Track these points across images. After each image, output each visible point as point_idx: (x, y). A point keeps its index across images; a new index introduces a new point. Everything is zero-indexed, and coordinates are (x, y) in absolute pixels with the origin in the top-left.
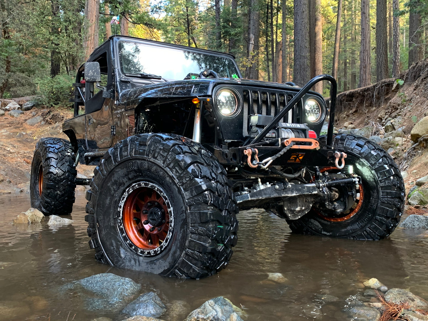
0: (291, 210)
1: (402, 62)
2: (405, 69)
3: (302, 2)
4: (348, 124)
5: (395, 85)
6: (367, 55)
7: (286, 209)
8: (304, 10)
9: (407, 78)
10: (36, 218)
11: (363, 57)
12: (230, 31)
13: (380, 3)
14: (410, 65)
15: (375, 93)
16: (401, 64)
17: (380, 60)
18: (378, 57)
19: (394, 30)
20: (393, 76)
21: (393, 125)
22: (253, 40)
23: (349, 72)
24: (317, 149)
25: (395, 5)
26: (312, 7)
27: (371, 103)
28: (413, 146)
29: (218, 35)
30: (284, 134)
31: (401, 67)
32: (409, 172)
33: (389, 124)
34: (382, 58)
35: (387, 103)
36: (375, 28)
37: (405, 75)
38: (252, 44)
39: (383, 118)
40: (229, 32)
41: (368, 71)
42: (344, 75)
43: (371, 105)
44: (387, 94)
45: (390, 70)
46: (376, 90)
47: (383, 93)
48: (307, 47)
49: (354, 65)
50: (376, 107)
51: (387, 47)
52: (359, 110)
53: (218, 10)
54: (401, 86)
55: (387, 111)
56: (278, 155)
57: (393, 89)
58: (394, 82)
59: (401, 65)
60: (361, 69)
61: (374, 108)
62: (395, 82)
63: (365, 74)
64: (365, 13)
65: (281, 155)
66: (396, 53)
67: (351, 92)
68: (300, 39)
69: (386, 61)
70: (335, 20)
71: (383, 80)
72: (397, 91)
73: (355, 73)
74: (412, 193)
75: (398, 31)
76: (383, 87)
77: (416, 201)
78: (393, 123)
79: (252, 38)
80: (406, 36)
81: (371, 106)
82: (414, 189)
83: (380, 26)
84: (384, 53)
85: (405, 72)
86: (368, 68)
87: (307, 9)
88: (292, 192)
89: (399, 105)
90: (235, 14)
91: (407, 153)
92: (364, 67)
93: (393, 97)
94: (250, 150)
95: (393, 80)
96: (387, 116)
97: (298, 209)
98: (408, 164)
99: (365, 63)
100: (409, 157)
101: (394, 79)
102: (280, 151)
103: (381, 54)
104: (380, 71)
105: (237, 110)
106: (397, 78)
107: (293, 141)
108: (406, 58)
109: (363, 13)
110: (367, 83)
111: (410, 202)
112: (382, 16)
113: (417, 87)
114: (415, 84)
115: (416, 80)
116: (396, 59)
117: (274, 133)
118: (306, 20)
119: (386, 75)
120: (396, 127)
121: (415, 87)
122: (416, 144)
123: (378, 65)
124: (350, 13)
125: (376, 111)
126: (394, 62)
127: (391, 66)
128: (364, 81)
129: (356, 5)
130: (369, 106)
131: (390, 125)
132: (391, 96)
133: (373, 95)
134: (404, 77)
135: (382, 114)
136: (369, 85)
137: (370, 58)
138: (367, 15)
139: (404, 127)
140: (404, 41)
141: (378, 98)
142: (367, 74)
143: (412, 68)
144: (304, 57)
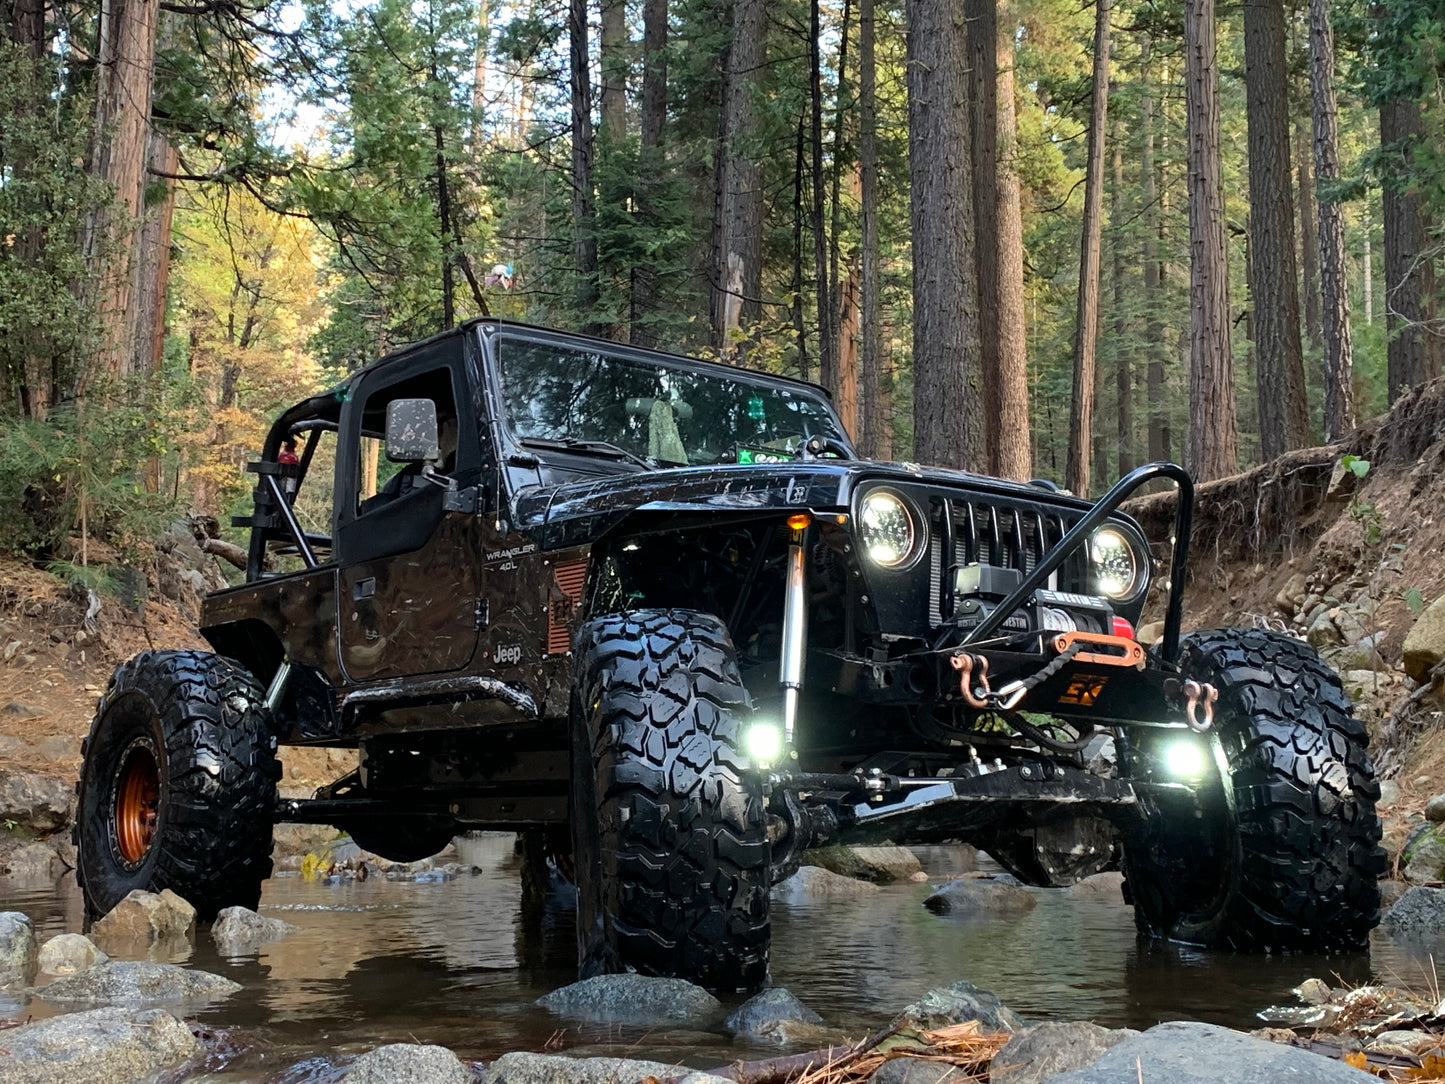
0: (1057, 855)
1: (1361, 379)
2: (1375, 409)
3: (942, 130)
4: (1152, 633)
5: (1337, 476)
6: (1220, 348)
7: (1041, 849)
8: (953, 163)
9: (1383, 446)
10: (173, 918)
11: (1203, 355)
12: (639, 235)
13: (1262, 138)
14: (1394, 393)
15: (1260, 507)
16: (1357, 387)
17: (1270, 372)
18: (1264, 358)
19: (1325, 250)
20: (1328, 436)
21: (1338, 628)
22: (737, 278)
23: (1140, 413)
24: (1140, 669)
25: (1325, 152)
26: (980, 145)
27: (1245, 546)
28: (1414, 695)
29: (584, 252)
30: (1051, 621)
31: (1359, 400)
32: (1404, 785)
33: (1321, 624)
34: (1280, 361)
35: (1309, 546)
36: (1241, 232)
37: (1377, 436)
38: (736, 294)
39: (1296, 608)
40: (632, 241)
41: (1224, 415)
42: (1121, 428)
43: (1243, 555)
44: (1308, 509)
45: (1313, 408)
46: (1261, 493)
47: (1292, 506)
48: (968, 310)
49: (1161, 386)
50: (1264, 561)
51: (1298, 318)
52: (1198, 574)
53: (585, 149)
54: (1362, 479)
55: (1310, 578)
56: (1041, 676)
57: (1331, 490)
58: (1331, 462)
59: (1357, 394)
60: (1194, 405)
61: (1258, 568)
62: (1339, 462)
63: (1214, 427)
64: (1203, 180)
65: (1050, 678)
66: (1335, 344)
67: (1158, 501)
68: (938, 279)
69: (1297, 370)
70: (1077, 201)
71: (1290, 454)
72: (1348, 499)
73: (1164, 422)
74: (1414, 847)
75: (1341, 256)
76: (1292, 483)
77: (1430, 869)
78: (1338, 621)
79: (734, 269)
80: (1373, 267)
81: (1243, 558)
82: (1421, 832)
83: (1267, 231)
84: (1285, 342)
85: (1377, 424)
86: (1225, 402)
87: (964, 155)
88: (1067, 793)
89: (1357, 554)
90: (658, 166)
91: (1392, 723)
92: (1206, 400)
93: (1334, 522)
94: (969, 659)
95: (1331, 454)
96: (1312, 597)
97: (1077, 850)
98: (1400, 762)
99: (1210, 380)
100: (1403, 736)
101: (1331, 450)
102: (1046, 664)
103: (1275, 347)
104: (1271, 415)
105: (913, 552)
106: (1344, 446)
107: (1076, 641)
108: (1376, 360)
109: (1196, 181)
110: (1223, 464)
111: (1409, 875)
112: (1272, 190)
113: (1423, 482)
114: (1415, 471)
115: (1420, 455)
116: (1336, 367)
117: (1023, 617)
118: (963, 204)
119: (1300, 430)
120: (1349, 635)
121: (1418, 485)
122: (1424, 687)
123: (1266, 391)
124: (1136, 165)
125: (1265, 581)
126: (1331, 380)
127: (1317, 393)
128: (1209, 458)
129: (1161, 136)
130: (1236, 560)
131: (1326, 629)
132: (1326, 517)
133: (1251, 515)
134: (1374, 441)
135: (1290, 589)
136: (1230, 471)
137: (1229, 362)
138: (1215, 187)
139: (1380, 636)
140: (1368, 288)
141: (1273, 527)
142: (1221, 427)
143: (1401, 407)
144: (959, 354)
